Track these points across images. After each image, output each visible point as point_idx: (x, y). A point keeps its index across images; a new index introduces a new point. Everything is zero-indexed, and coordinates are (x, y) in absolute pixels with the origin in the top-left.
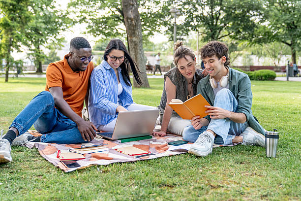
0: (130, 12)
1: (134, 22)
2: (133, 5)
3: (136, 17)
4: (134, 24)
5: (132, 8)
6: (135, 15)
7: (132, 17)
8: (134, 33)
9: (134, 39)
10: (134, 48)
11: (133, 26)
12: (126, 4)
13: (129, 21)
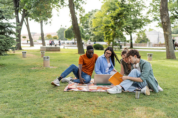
0: (164, 19)
1: (166, 24)
2: (166, 15)
3: (167, 21)
4: (166, 25)
5: (165, 17)
6: (166, 20)
7: (165, 21)
8: (166, 30)
9: (167, 33)
10: (166, 38)
11: (166, 26)
12: (162, 15)
13: (164, 23)
